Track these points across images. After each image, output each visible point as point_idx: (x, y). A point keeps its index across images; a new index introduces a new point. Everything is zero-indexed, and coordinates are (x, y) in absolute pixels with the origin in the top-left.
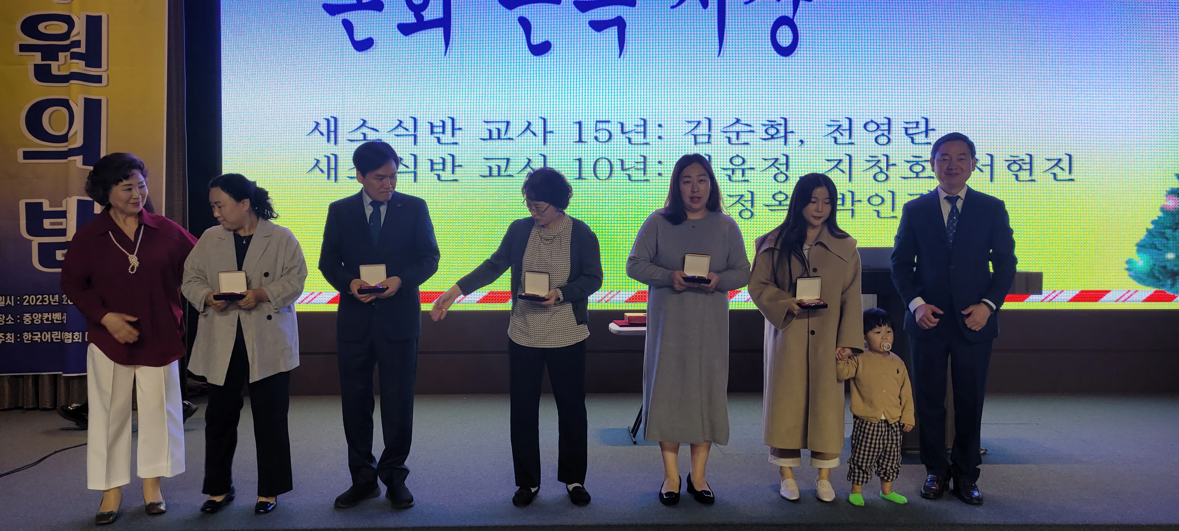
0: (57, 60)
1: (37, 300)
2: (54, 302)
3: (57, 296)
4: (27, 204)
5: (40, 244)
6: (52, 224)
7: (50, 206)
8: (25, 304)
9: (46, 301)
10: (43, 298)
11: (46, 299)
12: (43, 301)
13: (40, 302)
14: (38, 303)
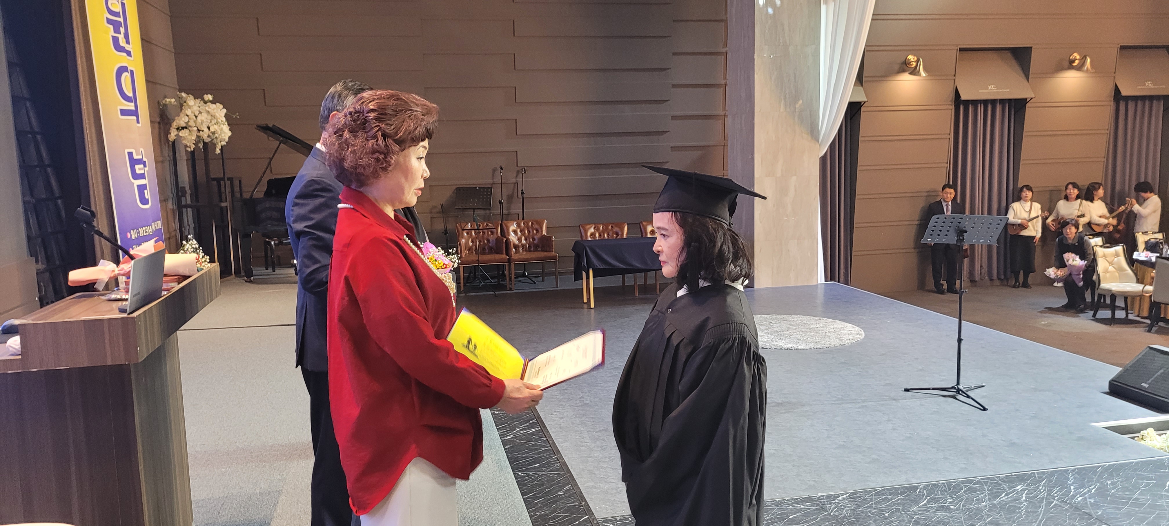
0: (120, 33)
1: (144, 231)
2: (151, 232)
3: (150, 227)
4: (129, 153)
5: (138, 186)
6: (140, 169)
7: (137, 155)
8: (141, 235)
9: (147, 232)
10: (146, 229)
11: (147, 230)
12: (146, 232)
13: (146, 233)
14: (145, 234)
